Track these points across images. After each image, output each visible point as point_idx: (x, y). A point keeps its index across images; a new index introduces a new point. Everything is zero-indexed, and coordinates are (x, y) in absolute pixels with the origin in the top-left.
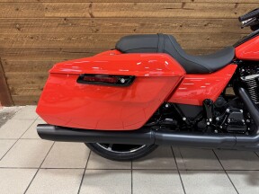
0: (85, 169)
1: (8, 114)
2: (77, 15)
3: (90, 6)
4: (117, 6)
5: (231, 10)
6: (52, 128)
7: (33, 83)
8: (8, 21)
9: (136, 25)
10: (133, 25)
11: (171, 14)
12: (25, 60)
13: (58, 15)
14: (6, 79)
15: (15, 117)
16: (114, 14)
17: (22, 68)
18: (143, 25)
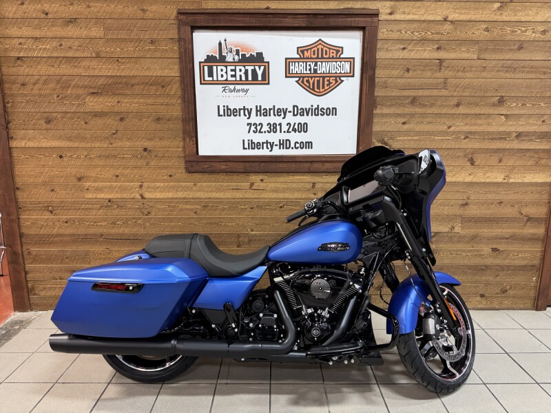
0: (108, 384)
1: (22, 322)
2: (125, 196)
3: (141, 186)
4: (173, 187)
5: (309, 190)
7: (61, 279)
8: (39, 203)
9: (197, 207)
10: (193, 207)
11: (238, 195)
12: (54, 249)
13: (102, 196)
14: (26, 273)
15: (32, 325)
16: (170, 195)
17: (49, 259)
18: (205, 207)
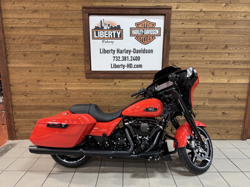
0: (51, 171)
1: (12, 144)
2: (58, 88)
3: (66, 84)
4: (80, 85)
5: (140, 86)
6: (36, 147)
7: (30, 125)
8: (20, 92)
9: (91, 93)
10: (89, 94)
11: (109, 88)
12: (27, 112)
13: (48, 88)
14: (14, 123)
15: (17, 146)
16: (79, 88)
17: (25, 117)
18: (94, 93)
